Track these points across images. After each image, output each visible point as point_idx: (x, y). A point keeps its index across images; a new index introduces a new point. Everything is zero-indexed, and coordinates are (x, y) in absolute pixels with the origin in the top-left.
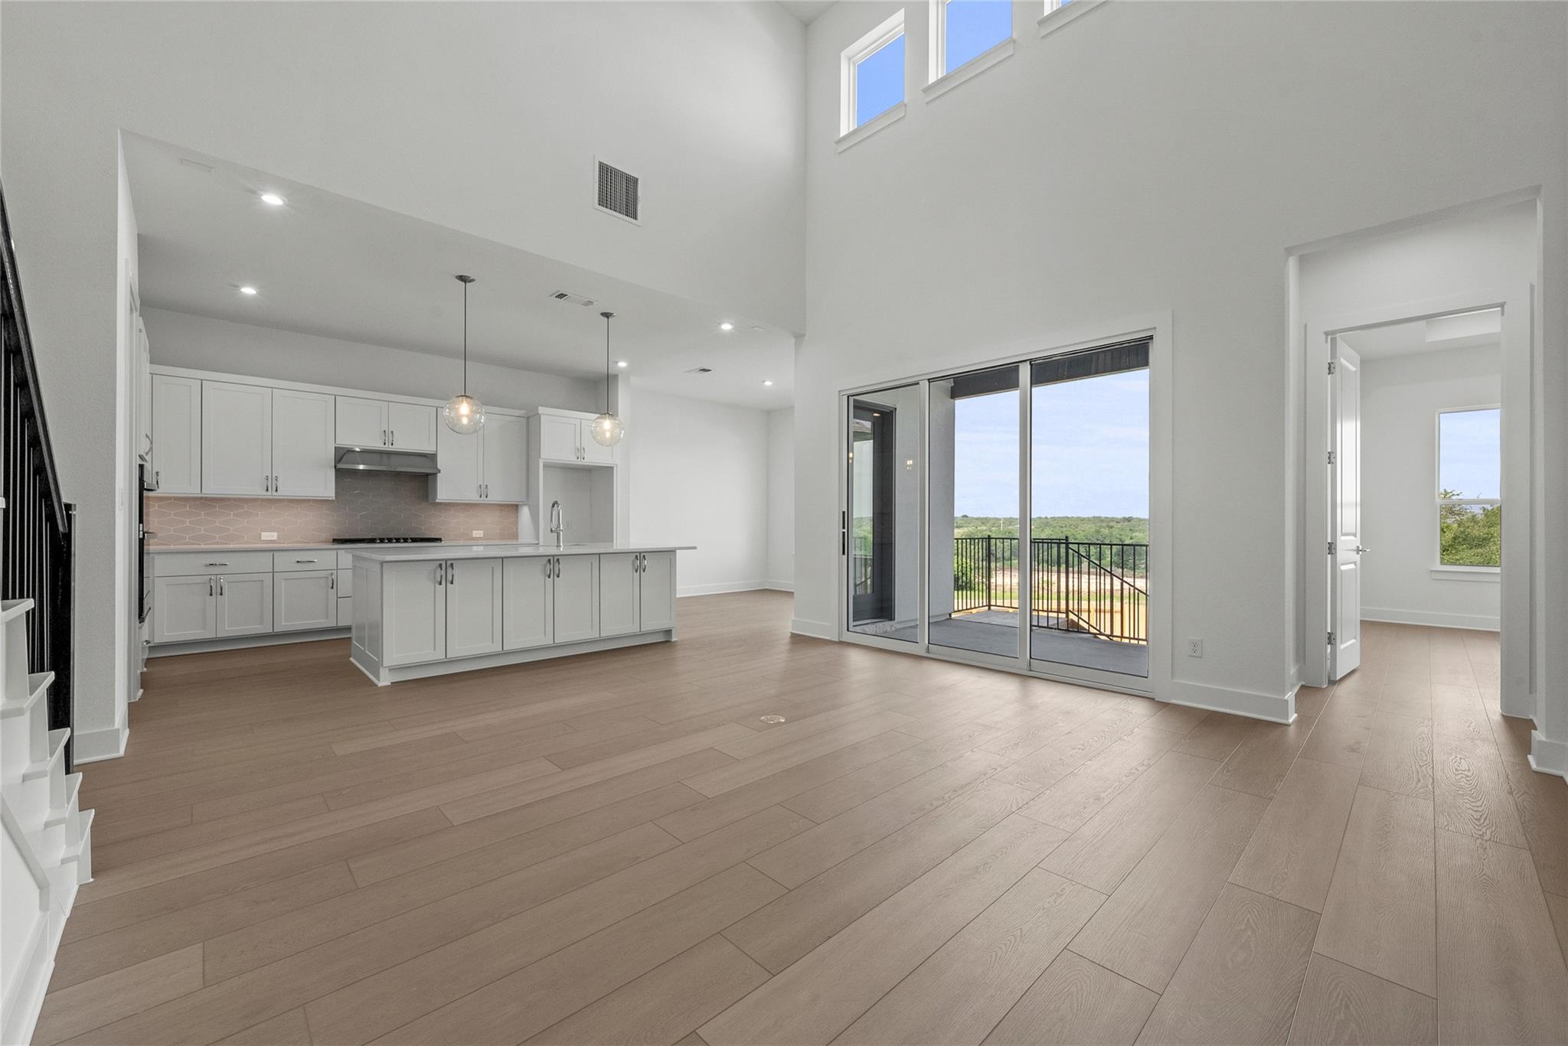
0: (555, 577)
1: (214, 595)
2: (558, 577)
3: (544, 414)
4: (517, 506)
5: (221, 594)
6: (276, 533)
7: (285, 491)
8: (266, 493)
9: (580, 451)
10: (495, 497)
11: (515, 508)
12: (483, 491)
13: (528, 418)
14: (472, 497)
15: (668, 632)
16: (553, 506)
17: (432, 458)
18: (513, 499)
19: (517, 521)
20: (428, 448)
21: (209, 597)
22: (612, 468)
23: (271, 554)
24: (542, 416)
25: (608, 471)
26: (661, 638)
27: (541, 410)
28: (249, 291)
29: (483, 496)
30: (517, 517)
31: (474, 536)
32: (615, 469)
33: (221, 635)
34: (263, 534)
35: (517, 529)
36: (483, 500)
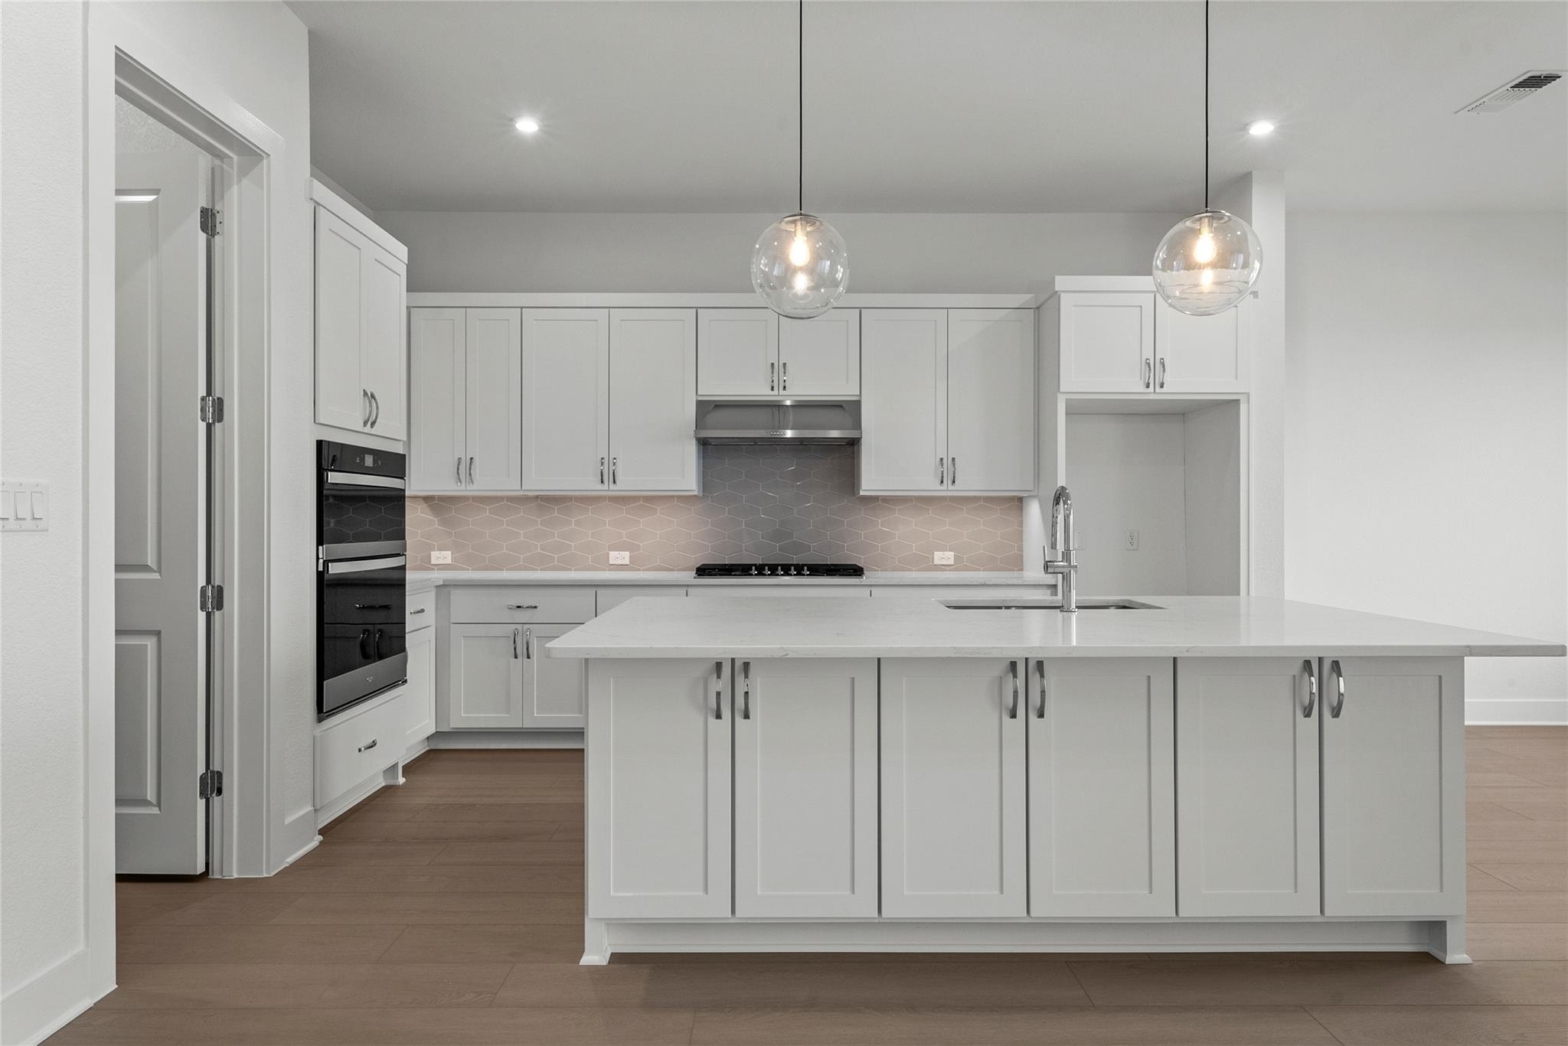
0: (1033, 717)
1: (520, 658)
2: (1041, 715)
3: (1064, 292)
4: (1020, 499)
5: (529, 657)
6: (628, 553)
7: (626, 483)
8: (599, 487)
9: (1153, 368)
10: (970, 483)
11: (1017, 503)
12: (948, 470)
13: (1038, 308)
14: (927, 483)
15: (1436, 928)
16: (1057, 501)
17: (850, 409)
18: (1008, 484)
19: (1022, 532)
20: (839, 389)
21: (513, 660)
22: (1236, 403)
23: (592, 591)
24: (1063, 296)
25: (1227, 408)
26: (1402, 944)
27: (1061, 282)
28: (527, 126)
29: (947, 481)
30: (1021, 524)
31: (936, 562)
32: (1243, 407)
33: (529, 724)
34: (612, 554)
35: (1021, 549)
36: (947, 490)
